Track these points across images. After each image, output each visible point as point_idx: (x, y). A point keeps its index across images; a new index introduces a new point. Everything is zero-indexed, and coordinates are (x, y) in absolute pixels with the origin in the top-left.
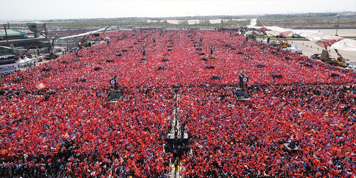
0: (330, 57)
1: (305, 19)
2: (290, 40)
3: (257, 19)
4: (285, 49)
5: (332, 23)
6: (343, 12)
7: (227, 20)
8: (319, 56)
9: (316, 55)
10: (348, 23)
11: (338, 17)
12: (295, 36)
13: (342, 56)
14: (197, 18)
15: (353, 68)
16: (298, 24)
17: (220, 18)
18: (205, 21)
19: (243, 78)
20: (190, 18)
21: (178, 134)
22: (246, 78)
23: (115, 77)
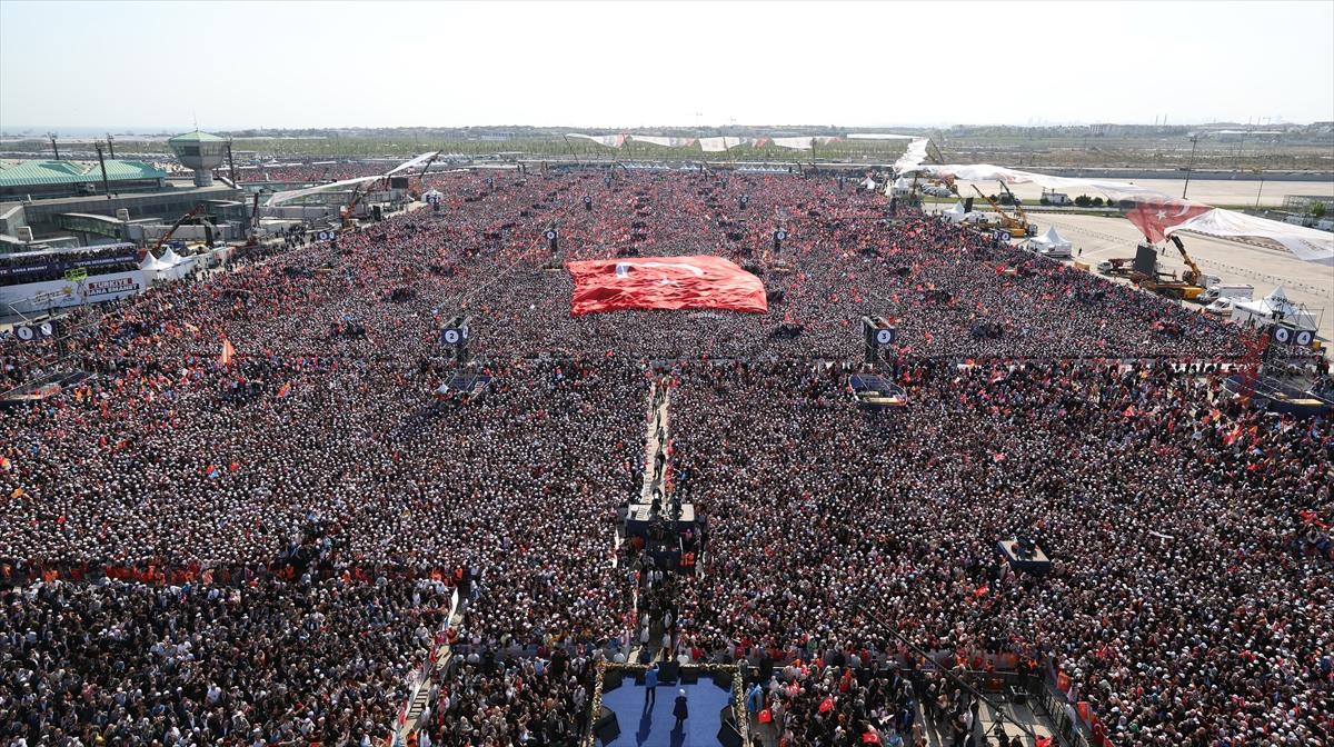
0: (1161, 271)
1: (1085, 145)
2: (1035, 211)
3: (927, 140)
4: (1014, 242)
5: (1172, 160)
6: (1209, 125)
7: (828, 139)
8: (1126, 265)
9: (1117, 263)
10: (1223, 162)
11: (1194, 140)
12: (1050, 198)
13: (1199, 267)
14: (732, 132)
15: (1231, 308)
16: (1062, 159)
17: (806, 134)
18: (759, 145)
19: (877, 331)
20: (707, 132)
21: (663, 506)
22: (890, 331)
23: (459, 322)
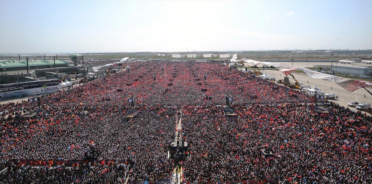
0: (290, 82)
1: (271, 55)
2: (262, 69)
3: (237, 54)
4: (258, 76)
5: (289, 58)
6: (296, 50)
7: (216, 55)
8: (283, 81)
9: (280, 81)
10: (300, 58)
11: (293, 54)
12: (265, 67)
13: (298, 81)
14: (194, 53)
15: (306, 90)
16: (266, 58)
17: (211, 53)
18: (200, 55)
19: (229, 98)
20: (189, 53)
21: (180, 143)
22: (231, 98)
23: (132, 97)
